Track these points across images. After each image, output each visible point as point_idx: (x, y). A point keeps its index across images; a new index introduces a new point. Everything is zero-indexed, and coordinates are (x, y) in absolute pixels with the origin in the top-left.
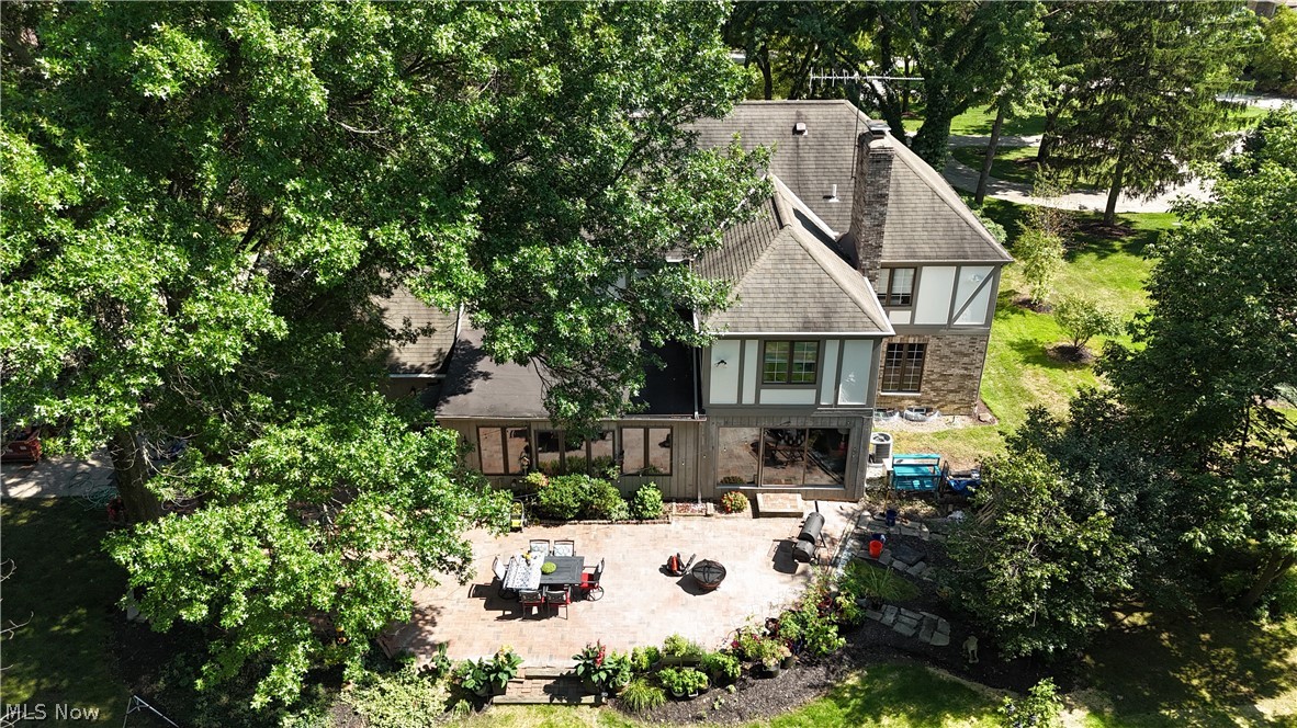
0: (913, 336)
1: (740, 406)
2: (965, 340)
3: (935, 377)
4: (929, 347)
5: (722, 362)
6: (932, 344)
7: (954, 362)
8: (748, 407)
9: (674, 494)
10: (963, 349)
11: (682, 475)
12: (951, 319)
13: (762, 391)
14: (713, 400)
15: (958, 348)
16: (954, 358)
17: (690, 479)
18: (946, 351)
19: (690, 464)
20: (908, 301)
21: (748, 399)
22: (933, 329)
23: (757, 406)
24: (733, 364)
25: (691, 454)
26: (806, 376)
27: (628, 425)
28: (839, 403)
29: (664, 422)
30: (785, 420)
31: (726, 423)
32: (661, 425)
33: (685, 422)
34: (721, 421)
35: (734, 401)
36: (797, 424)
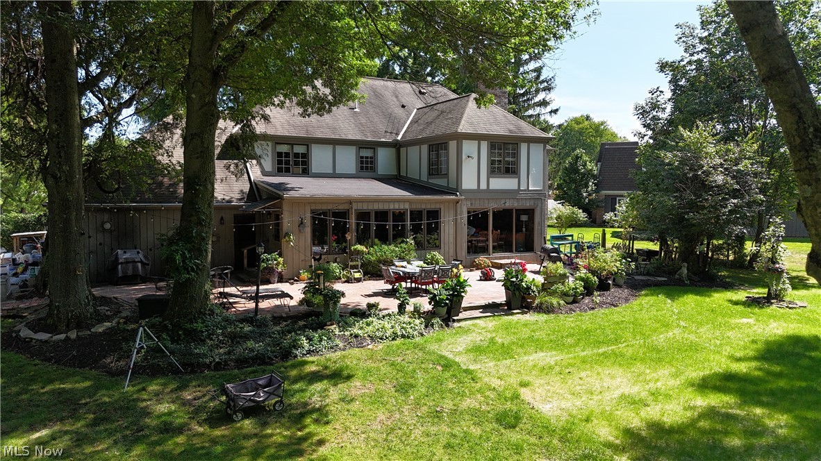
1: (478, 190)
5: (469, 157)
8: (483, 191)
11: (446, 248)
13: (491, 180)
14: (464, 186)
17: (452, 251)
19: (451, 239)
21: (483, 186)
23: (488, 190)
24: (474, 158)
25: (452, 231)
26: (510, 170)
27: (415, 207)
28: (530, 189)
29: (437, 202)
30: (503, 202)
31: (471, 204)
32: (433, 207)
33: (449, 201)
34: (469, 203)
35: (475, 187)
36: (509, 204)
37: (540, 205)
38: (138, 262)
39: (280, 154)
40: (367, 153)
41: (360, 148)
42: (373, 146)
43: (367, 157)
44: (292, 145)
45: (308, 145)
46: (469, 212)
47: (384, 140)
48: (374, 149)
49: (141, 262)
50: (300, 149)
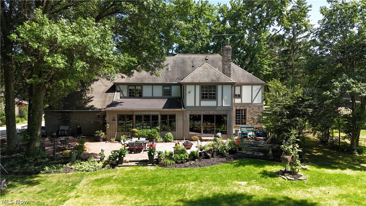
0: (242, 106)
1: (195, 106)
2: (257, 108)
3: (250, 120)
4: (247, 110)
5: (190, 92)
6: (248, 109)
7: (255, 115)
8: (198, 107)
9: (176, 138)
10: (256, 111)
11: (179, 131)
12: (252, 101)
13: (201, 102)
14: (187, 105)
15: (255, 110)
16: (254, 113)
17: (181, 132)
18: (252, 111)
19: (181, 127)
20: (240, 96)
21: (198, 104)
22: (247, 104)
23: (200, 106)
24: (193, 93)
25: (181, 124)
26: (213, 97)
27: (163, 113)
28: (223, 106)
29: (173, 111)
30: (208, 111)
31: (191, 112)
32: (172, 113)
33: (180, 111)
34: (190, 112)
35: (193, 105)
36: (211, 113)
37: (229, 113)
38: (66, 130)
39: (130, 90)
40: (168, 88)
41: (164, 86)
42: (170, 85)
43: (167, 90)
44: (135, 86)
45: (141, 86)
46: (190, 115)
47: (174, 83)
48: (170, 86)
49: (67, 130)
50: (138, 88)
